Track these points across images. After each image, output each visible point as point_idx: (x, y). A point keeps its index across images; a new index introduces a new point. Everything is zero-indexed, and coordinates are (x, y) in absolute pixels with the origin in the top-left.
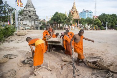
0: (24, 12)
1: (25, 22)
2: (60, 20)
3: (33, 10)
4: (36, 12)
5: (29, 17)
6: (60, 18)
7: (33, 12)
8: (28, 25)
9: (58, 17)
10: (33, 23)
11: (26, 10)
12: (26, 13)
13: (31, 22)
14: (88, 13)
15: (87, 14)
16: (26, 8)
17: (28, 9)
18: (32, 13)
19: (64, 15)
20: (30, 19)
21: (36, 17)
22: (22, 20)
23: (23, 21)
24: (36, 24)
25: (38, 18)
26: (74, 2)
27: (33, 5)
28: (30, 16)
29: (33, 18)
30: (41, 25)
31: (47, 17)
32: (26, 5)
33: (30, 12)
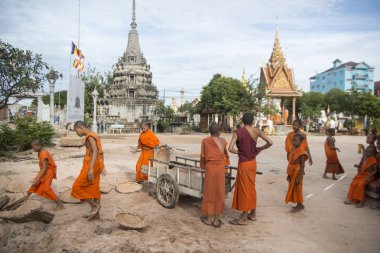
0: (117, 79)
1: (114, 110)
2: (220, 100)
3: (143, 72)
4: (150, 76)
5: (127, 94)
6: (220, 94)
7: (141, 78)
8: (123, 116)
9: (215, 90)
10: (139, 111)
11: (121, 71)
12: (121, 81)
13: (134, 107)
14: (355, 72)
15: (348, 74)
16: (120, 67)
17: (127, 68)
18: (139, 81)
19: (236, 84)
20: (132, 100)
21: (150, 93)
22: (107, 103)
23: (110, 106)
24: (149, 114)
25: (154, 97)
26: (277, 40)
27: (144, 56)
28: (131, 91)
29: (139, 96)
30: (158, 119)
31: (182, 92)
32: (124, 59)
33: (132, 77)
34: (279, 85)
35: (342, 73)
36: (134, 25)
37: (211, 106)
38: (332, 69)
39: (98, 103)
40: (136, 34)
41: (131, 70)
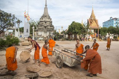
0: (41, 23)
1: (40, 33)
2: (75, 30)
3: (49, 21)
4: (51, 22)
6: (75, 28)
8: (43, 35)
9: (73, 26)
10: (48, 33)
11: (42, 20)
12: (42, 24)
13: (46, 32)
14: (117, 21)
15: (115, 22)
16: (42, 19)
17: (44, 20)
18: (48, 24)
19: (80, 24)
20: (46, 30)
21: (52, 28)
22: (37, 31)
23: (38, 32)
24: (51, 34)
25: (53, 29)
26: (93, 10)
27: (50, 16)
28: (45, 27)
29: (48, 28)
30: (54, 36)
31: (62, 27)
32: (43, 16)
33: (46, 22)
34: (93, 25)
35: (113, 21)
36: (46, 5)
37: (72, 32)
38: (110, 20)
39: (34, 31)
40: (47, 8)
41: (45, 20)
